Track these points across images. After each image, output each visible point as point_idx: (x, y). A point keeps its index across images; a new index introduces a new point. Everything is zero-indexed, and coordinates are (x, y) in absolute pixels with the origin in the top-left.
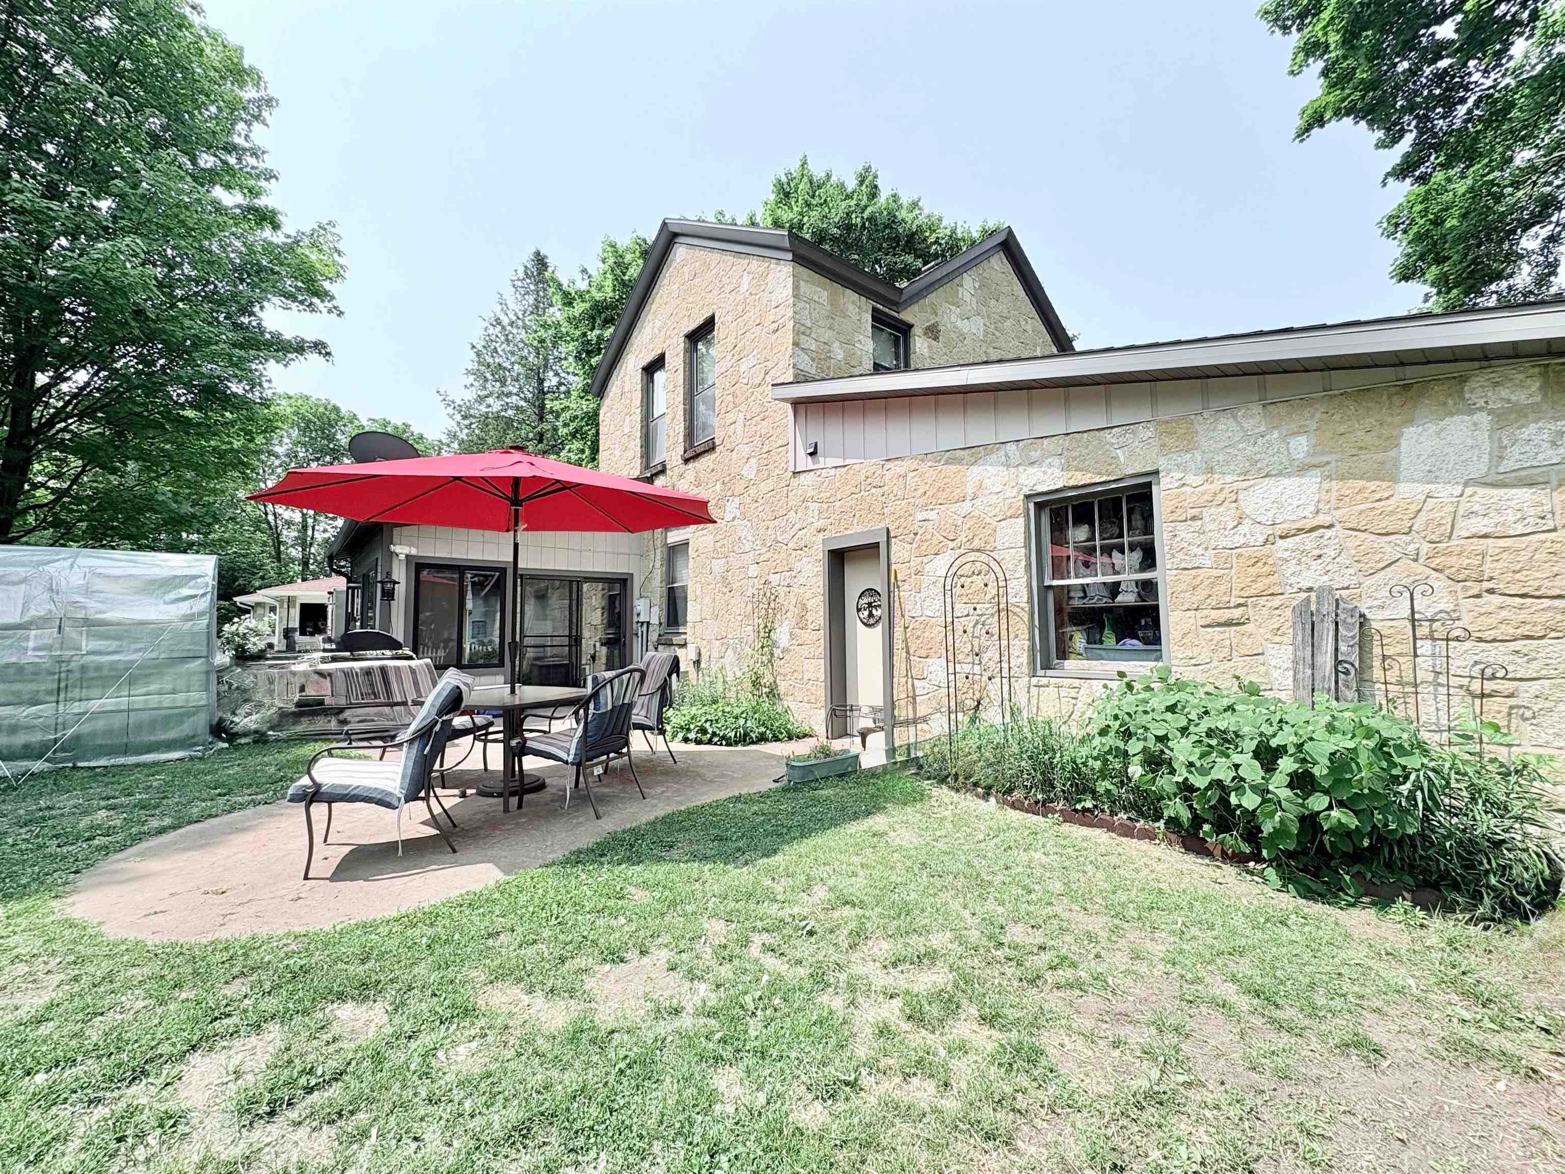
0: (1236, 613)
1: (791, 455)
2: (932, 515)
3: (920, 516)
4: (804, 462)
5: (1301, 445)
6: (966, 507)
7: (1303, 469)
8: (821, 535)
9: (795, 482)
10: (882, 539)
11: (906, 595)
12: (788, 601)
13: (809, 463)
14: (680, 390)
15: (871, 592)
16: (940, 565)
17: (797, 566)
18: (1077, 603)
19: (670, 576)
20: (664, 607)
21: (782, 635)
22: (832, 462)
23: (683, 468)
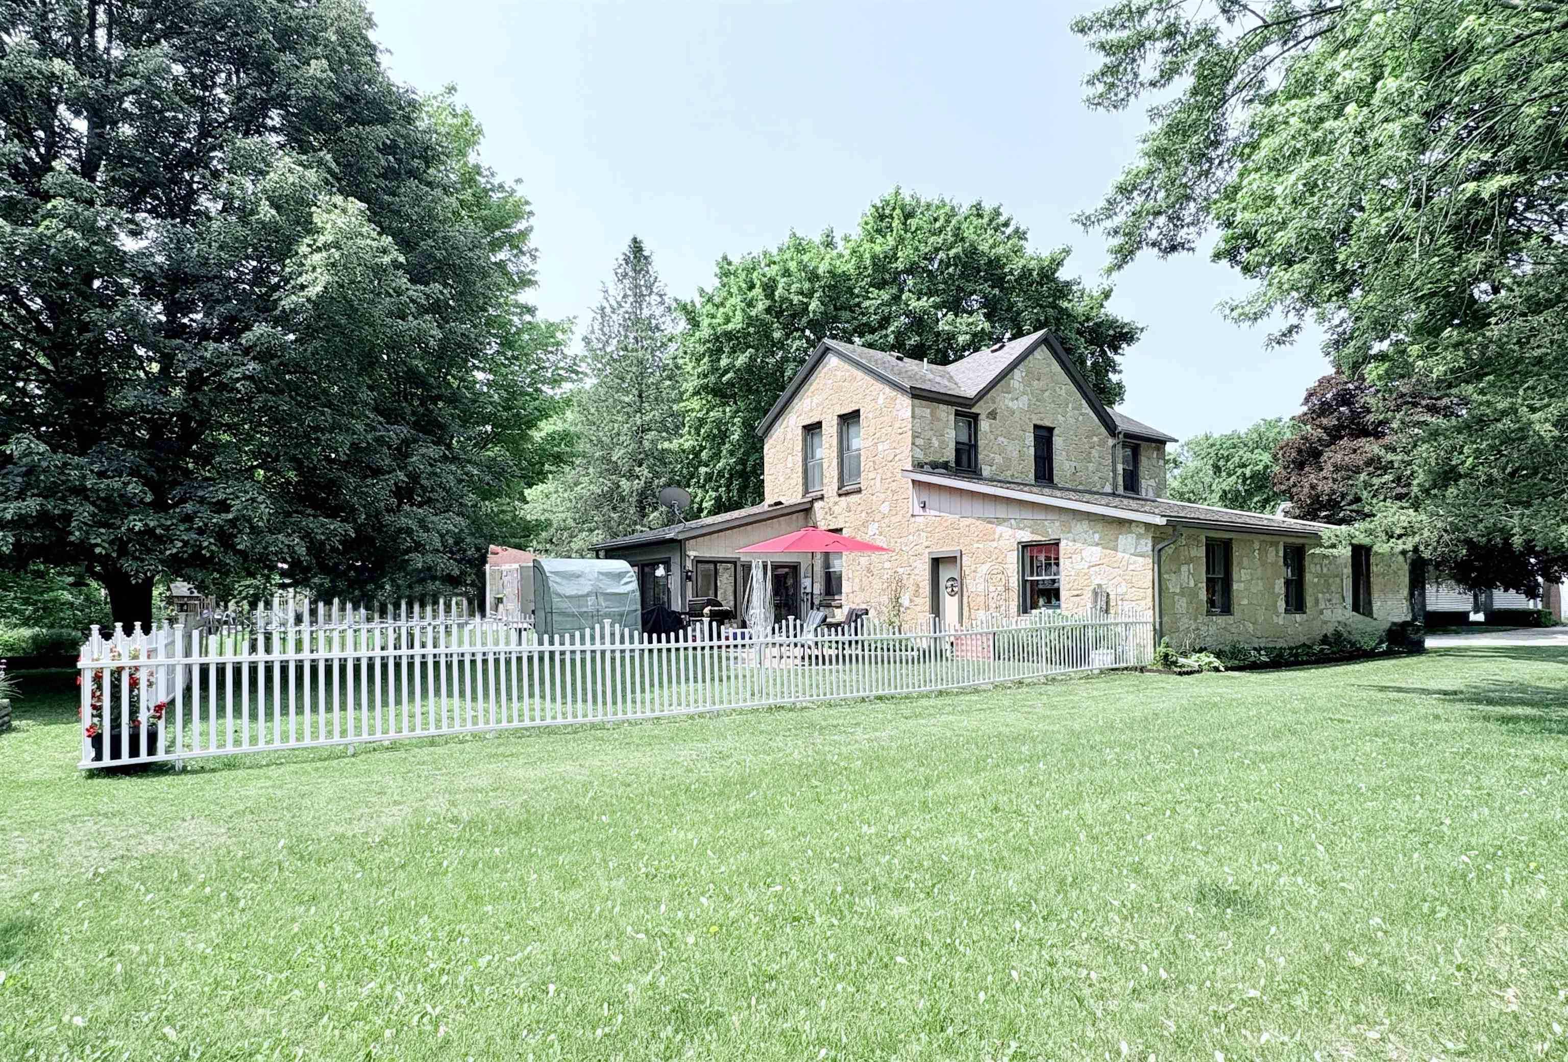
0: (1079, 592)
1: (910, 504)
2: (981, 546)
3: (976, 545)
4: (918, 510)
5: (1097, 536)
6: (995, 544)
7: (1097, 545)
8: (928, 550)
9: (913, 519)
10: (958, 555)
11: (968, 581)
12: (909, 583)
13: (922, 513)
14: (835, 449)
15: (953, 579)
16: (984, 569)
17: (914, 564)
18: (1041, 587)
19: (827, 565)
20: (823, 583)
21: (905, 601)
22: (933, 512)
23: (837, 499)
